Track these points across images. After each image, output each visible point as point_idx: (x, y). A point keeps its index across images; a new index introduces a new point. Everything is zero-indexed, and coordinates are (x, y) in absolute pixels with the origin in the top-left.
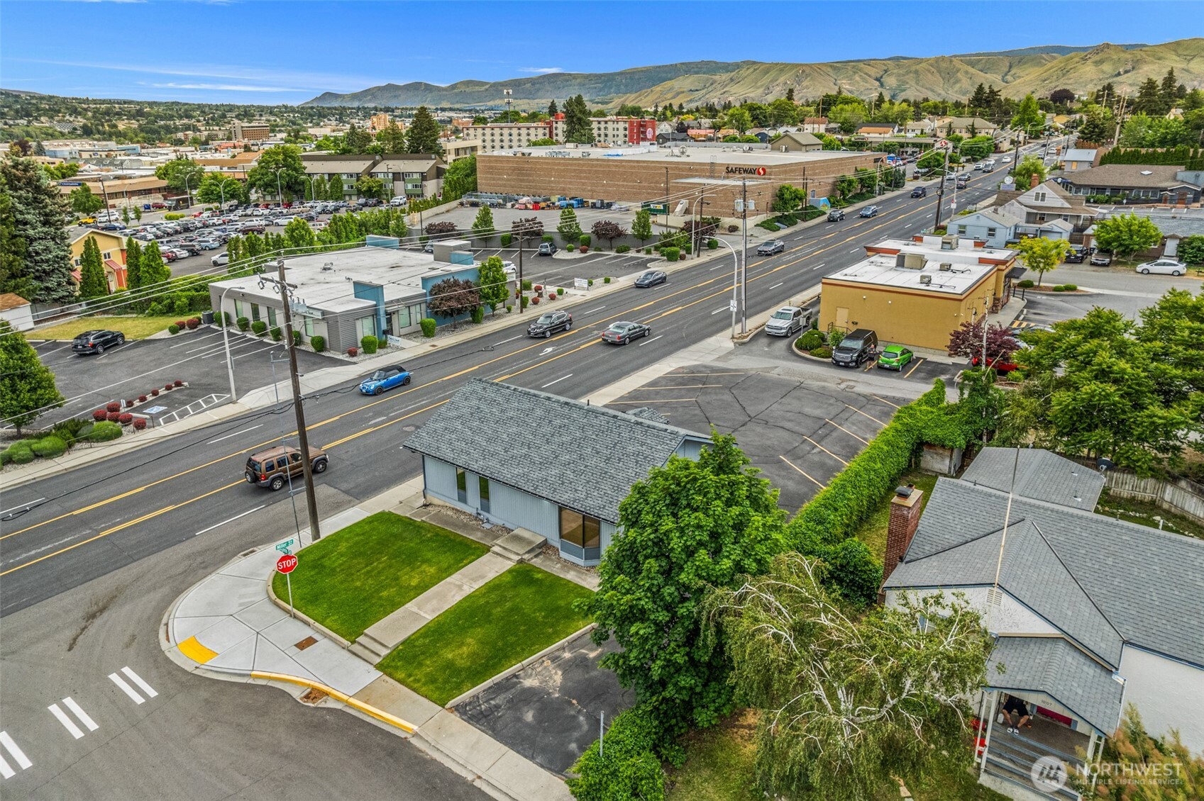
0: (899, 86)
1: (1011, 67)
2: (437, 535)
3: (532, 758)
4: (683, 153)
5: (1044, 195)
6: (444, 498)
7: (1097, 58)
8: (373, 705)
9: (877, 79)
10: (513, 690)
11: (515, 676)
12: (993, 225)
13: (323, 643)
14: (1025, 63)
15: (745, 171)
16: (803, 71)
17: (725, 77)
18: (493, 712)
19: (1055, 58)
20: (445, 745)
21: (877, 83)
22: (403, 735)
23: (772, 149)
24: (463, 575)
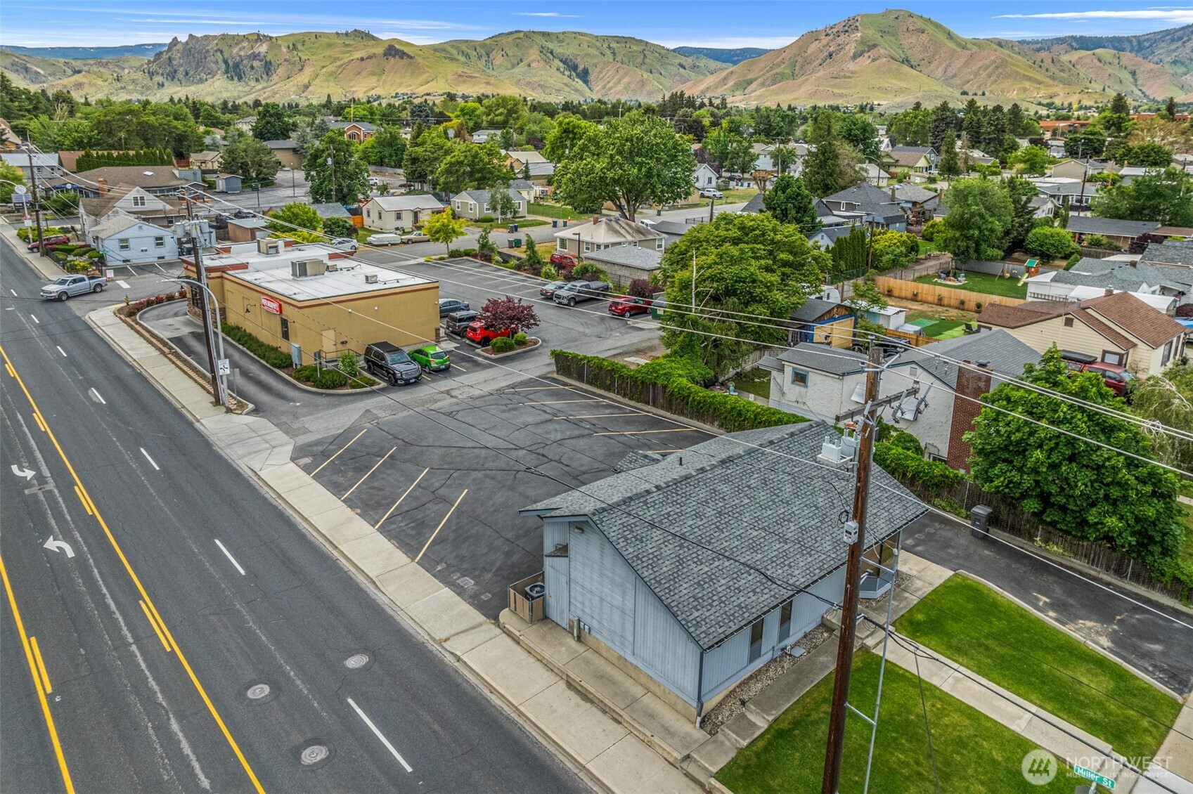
12: (159, 233)
18: (1165, 670)
24: (932, 676)
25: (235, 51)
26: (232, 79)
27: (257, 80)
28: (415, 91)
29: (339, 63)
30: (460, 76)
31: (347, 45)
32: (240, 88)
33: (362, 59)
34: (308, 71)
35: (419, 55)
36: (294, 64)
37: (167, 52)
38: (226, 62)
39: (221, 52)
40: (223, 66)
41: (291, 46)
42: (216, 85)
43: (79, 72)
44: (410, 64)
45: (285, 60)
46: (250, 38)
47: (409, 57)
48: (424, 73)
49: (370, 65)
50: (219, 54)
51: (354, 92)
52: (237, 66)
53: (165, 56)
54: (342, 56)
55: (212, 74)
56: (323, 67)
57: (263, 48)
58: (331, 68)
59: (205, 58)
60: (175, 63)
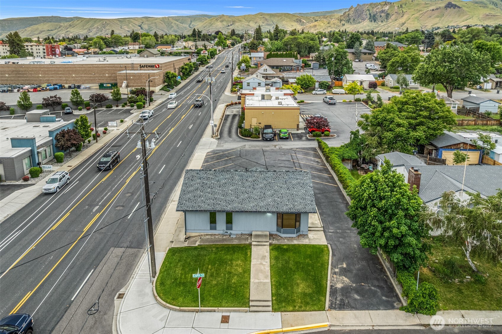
0: (149, 29)
1: (191, 22)
2: (217, 248)
3: (379, 309)
4: (105, 60)
5: (266, 69)
6: (198, 231)
7: (221, 20)
8: (297, 325)
9: (140, 26)
10: (339, 291)
11: (332, 286)
12: (260, 82)
13: (232, 315)
14: (196, 21)
15: (149, 66)
16: (106, 22)
17: (66, 24)
18: (344, 302)
19: (206, 19)
20: (346, 323)
21: (140, 28)
22: (326, 329)
23: (140, 57)
24: (256, 259)
25: (375, 9)
26: (372, 21)
27: (382, 22)
28: (459, 24)
29: (421, 12)
30: (487, 15)
31: (426, 4)
32: (374, 25)
33: (433, 10)
34: (405, 17)
35: (464, 6)
36: (399, 14)
37: (348, 12)
38: (370, 14)
39: (369, 10)
40: (369, 16)
41: (400, 6)
42: (365, 24)
43: (317, 21)
44: (459, 11)
45: (396, 12)
46: (382, 4)
47: (459, 7)
48: (467, 15)
49: (436, 13)
50: (368, 11)
51: (426, 26)
52: (374, 16)
53: (347, 13)
54: (423, 9)
55: (364, 19)
56: (413, 15)
57: (387, 8)
58: (416, 15)
59: (362, 13)
60: (350, 16)
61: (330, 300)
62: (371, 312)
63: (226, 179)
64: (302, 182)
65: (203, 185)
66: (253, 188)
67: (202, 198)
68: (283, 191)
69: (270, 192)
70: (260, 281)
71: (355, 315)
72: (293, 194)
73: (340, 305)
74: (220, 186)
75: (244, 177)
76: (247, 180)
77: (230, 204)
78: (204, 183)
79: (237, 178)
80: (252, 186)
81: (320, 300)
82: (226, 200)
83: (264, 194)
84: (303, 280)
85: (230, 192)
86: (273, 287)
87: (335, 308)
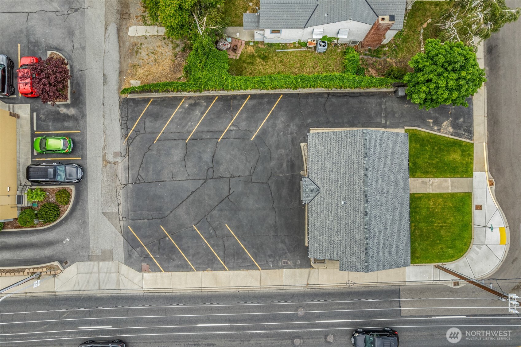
3: (472, 109)
10: (456, 131)
11: (452, 135)
13: (476, 203)
18: (466, 130)
20: (482, 132)
24: (426, 189)
61: (465, 138)
62: (474, 115)
63: (378, 224)
64: (378, 141)
65: (385, 247)
66: (387, 194)
67: (399, 244)
68: (389, 163)
69: (391, 176)
70: (450, 186)
71: (477, 125)
72: (392, 153)
73: (469, 133)
74: (386, 229)
75: (375, 204)
76: (378, 201)
77: (403, 216)
78: (383, 247)
79: (376, 212)
80: (385, 195)
81: (466, 146)
82: (400, 220)
83: (392, 182)
84: (450, 155)
85: (392, 217)
86: (456, 176)
87: (472, 137)
